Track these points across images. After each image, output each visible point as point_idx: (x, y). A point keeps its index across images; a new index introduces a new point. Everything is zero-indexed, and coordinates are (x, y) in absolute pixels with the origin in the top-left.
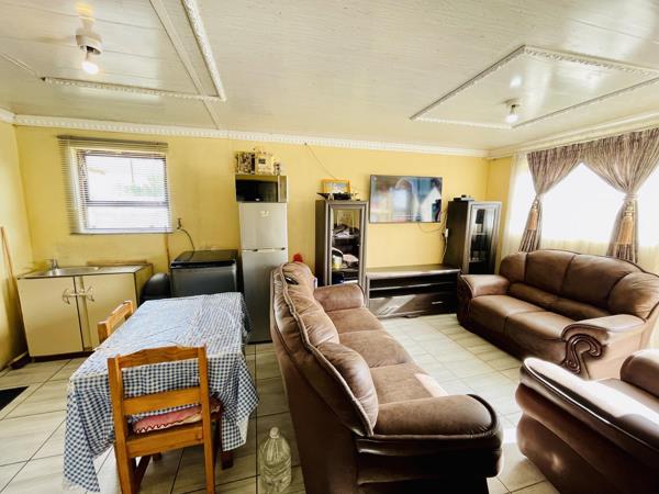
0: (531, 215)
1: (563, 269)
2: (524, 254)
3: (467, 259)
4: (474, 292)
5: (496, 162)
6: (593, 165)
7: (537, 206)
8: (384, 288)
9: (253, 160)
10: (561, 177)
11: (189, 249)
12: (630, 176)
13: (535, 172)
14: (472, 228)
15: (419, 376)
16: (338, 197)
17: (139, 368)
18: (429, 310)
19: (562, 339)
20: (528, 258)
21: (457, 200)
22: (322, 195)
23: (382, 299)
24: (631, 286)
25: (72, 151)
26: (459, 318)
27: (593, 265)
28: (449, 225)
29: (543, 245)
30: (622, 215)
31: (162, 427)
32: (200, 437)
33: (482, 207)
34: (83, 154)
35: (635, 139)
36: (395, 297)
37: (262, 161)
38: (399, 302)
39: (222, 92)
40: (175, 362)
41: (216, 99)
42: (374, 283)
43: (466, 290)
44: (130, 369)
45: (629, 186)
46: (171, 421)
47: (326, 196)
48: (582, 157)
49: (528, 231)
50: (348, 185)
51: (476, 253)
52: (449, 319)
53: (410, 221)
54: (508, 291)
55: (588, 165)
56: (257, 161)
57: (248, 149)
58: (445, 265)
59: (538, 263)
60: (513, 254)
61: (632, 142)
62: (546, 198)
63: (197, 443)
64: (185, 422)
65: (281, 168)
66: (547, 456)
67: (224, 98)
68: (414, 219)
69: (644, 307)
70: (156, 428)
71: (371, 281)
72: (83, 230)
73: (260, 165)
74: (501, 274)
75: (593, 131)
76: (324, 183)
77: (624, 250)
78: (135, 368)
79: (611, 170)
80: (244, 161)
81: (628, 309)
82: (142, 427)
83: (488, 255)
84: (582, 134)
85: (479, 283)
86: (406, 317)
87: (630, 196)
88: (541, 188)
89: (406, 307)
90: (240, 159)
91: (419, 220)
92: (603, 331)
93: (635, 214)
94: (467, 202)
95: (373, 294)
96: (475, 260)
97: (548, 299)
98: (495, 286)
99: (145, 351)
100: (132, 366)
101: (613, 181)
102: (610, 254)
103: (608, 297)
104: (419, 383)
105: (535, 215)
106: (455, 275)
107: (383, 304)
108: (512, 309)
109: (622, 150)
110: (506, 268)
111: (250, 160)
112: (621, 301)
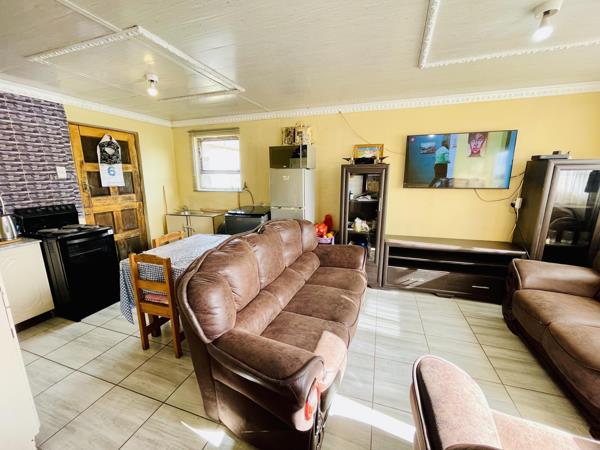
3: (539, 240)
4: (524, 284)
9: (294, 134)
16: (361, 161)
21: (536, 158)
22: (347, 159)
23: (405, 269)
25: (195, 139)
26: (504, 312)
28: (523, 193)
34: (200, 141)
36: (421, 270)
37: (300, 134)
38: (425, 276)
42: (395, 250)
57: (291, 125)
67: (242, 89)
71: (392, 248)
72: (199, 189)
73: (298, 137)
76: (356, 149)
80: (288, 135)
86: (435, 294)
89: (435, 283)
90: (285, 133)
95: (392, 262)
107: (403, 274)
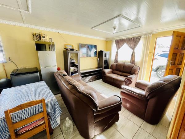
0: (116, 55)
1: (123, 66)
2: (115, 64)
3: (103, 66)
4: (106, 73)
5: (108, 42)
6: (127, 44)
7: (117, 52)
8: (85, 75)
9: (40, 37)
10: (122, 46)
11: (16, 68)
12: (133, 46)
13: (117, 44)
14: (104, 58)
15: (101, 94)
16: (71, 50)
17: (18, 112)
18: (96, 79)
19: (124, 81)
20: (116, 65)
21: (101, 51)
22: (66, 49)
24: (134, 69)
26: (103, 80)
27: (128, 65)
28: (99, 57)
29: (119, 62)
30: (132, 54)
31: (30, 129)
32: (44, 127)
33: (105, 53)
35: (134, 38)
36: (88, 77)
37: (44, 37)
39: (30, 10)
40: (33, 106)
41: (27, 12)
42: (83, 74)
43: (104, 73)
44: (14, 113)
45: (133, 48)
46: (33, 126)
47: (67, 49)
48: (125, 42)
49: (116, 58)
50: (73, 46)
51: (105, 64)
52: (101, 81)
53: (88, 57)
54: (113, 73)
55: (126, 43)
56: (41, 37)
57: (38, 32)
58: (98, 67)
59: (118, 65)
60: (113, 64)
61: (134, 39)
62: (119, 51)
63: (44, 130)
64: (39, 124)
65: (52, 40)
66: (126, 104)
67: (31, 12)
68: (89, 56)
69: (136, 73)
70: (28, 130)
71: (82, 73)
73: (43, 38)
74: (111, 69)
75: (127, 36)
76: (65, 45)
77: (133, 62)
78: (16, 112)
79: (130, 45)
80: (36, 36)
81: (134, 73)
82: (22, 131)
83: (107, 64)
84: (125, 37)
85: (107, 71)
86: (91, 82)
87: (133, 51)
88: (118, 48)
89: (91, 79)
90: (35, 36)
91: (90, 56)
92: (131, 78)
93: (134, 54)
94: (103, 51)
95: (83, 77)
96: (105, 66)
97: (120, 73)
98: (110, 72)
99: (20, 105)
100: (15, 112)
101: (131, 47)
102: (130, 63)
103: (131, 71)
104: (101, 96)
105: (117, 55)
106: (101, 70)
107: (85, 79)
108: (114, 76)
109: (132, 41)
110: (112, 67)
111: (39, 36)
112: (133, 72)
